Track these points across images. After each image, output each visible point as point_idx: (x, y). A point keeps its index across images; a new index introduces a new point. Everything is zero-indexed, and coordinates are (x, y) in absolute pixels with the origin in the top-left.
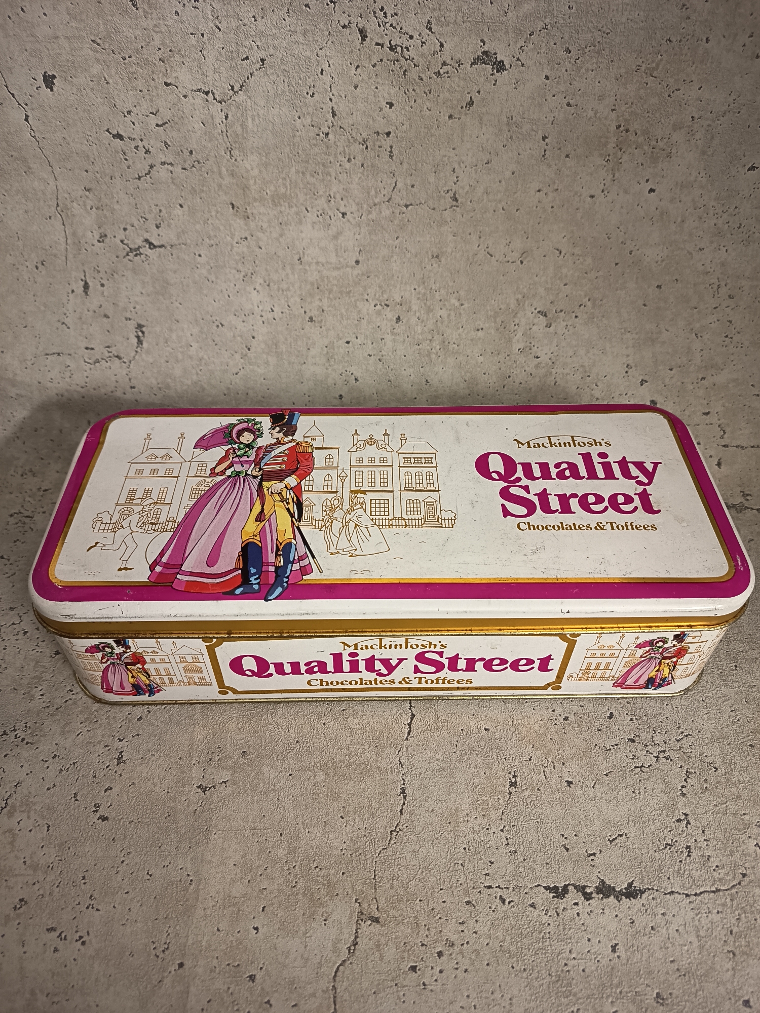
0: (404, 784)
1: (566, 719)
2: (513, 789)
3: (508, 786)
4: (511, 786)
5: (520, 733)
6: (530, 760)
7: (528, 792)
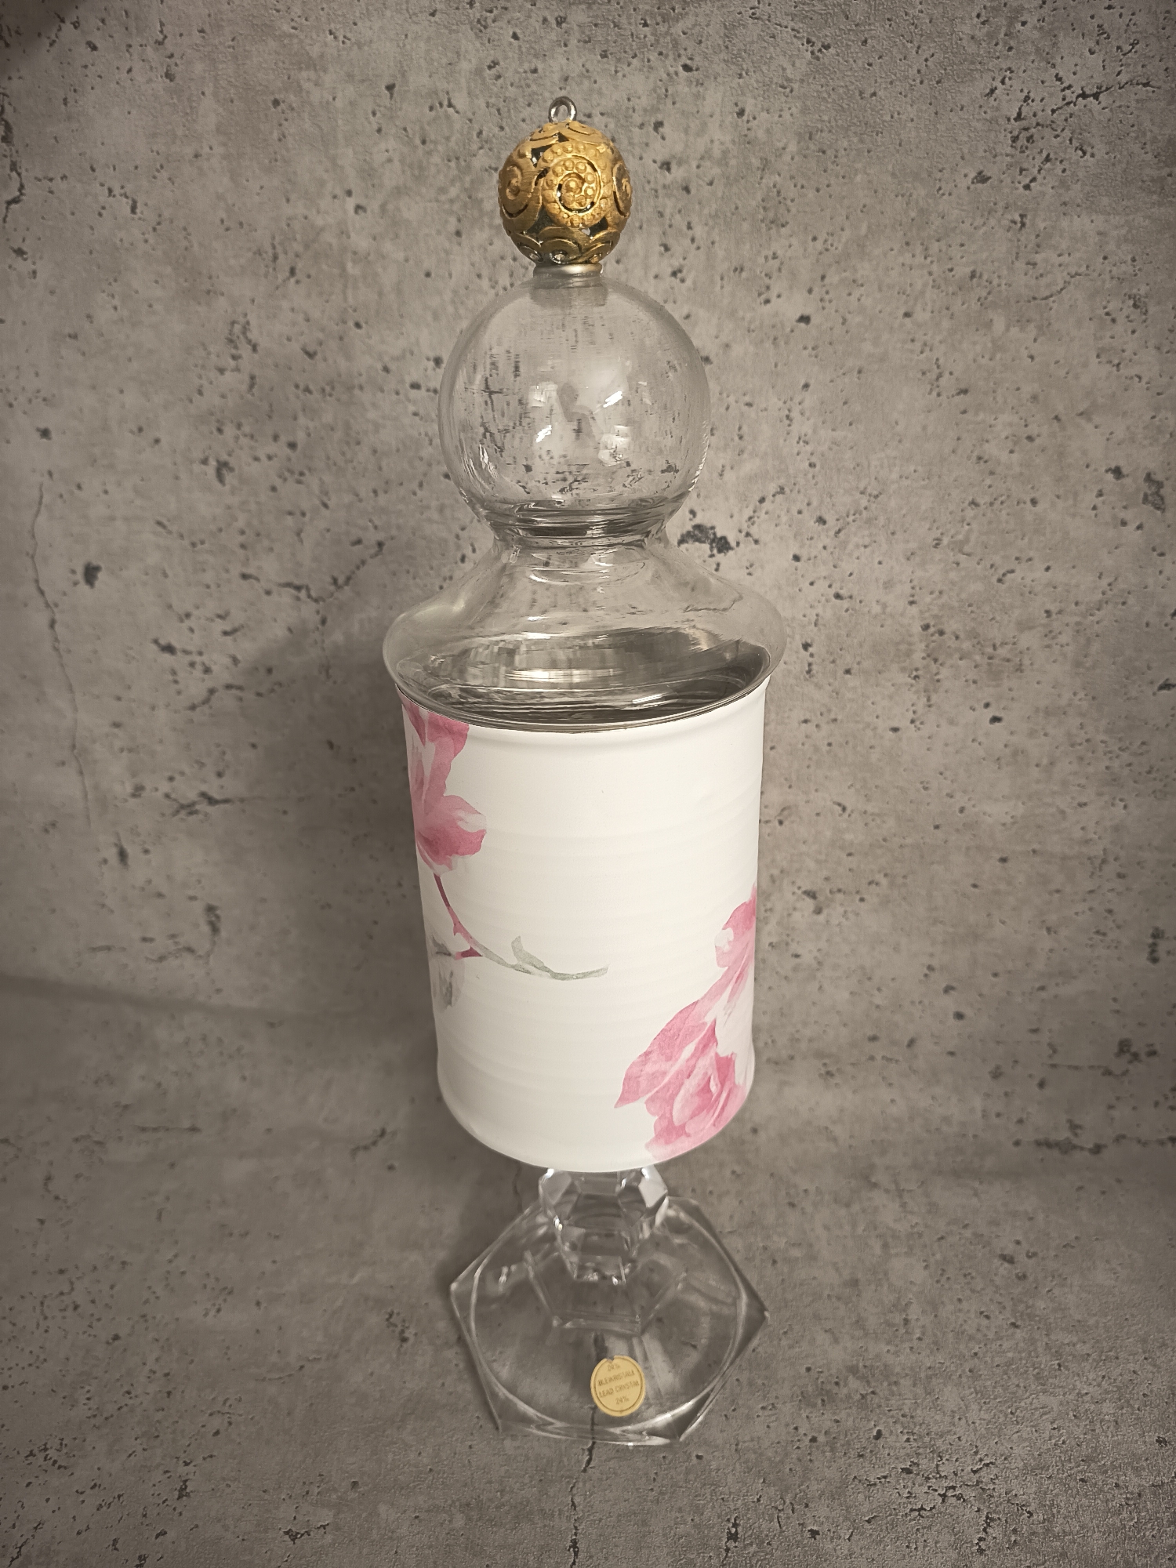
0: (576, 1534)
1: (814, 1440)
2: (731, 1544)
3: (724, 1540)
4: (728, 1539)
5: (746, 1462)
6: (759, 1500)
7: (754, 1548)
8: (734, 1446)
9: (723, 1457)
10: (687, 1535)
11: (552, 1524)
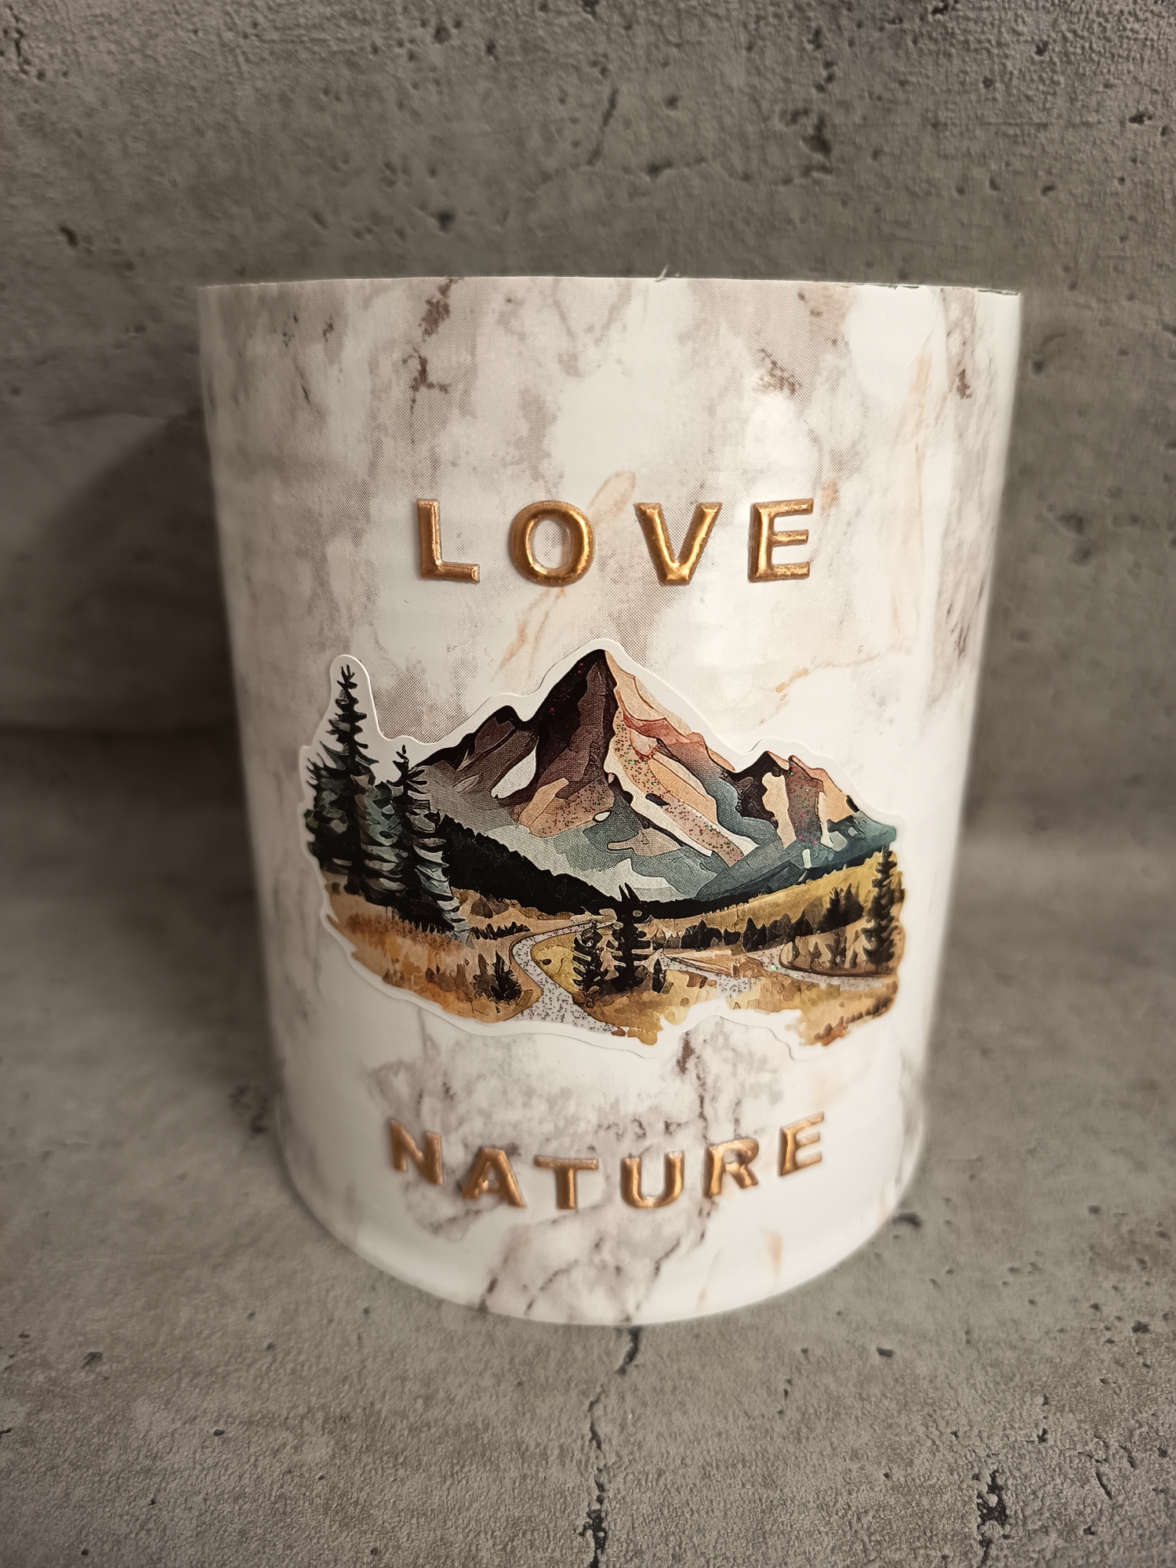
0: (600, 1500)
1: (1141, 1328)
2: (994, 1529)
3: (974, 1520)
4: (984, 1518)
5: (996, 1364)
6: (1042, 1439)
7: (1053, 1540)
8: (963, 1336)
9: (942, 1355)
10: (881, 1507)
11: (541, 1475)
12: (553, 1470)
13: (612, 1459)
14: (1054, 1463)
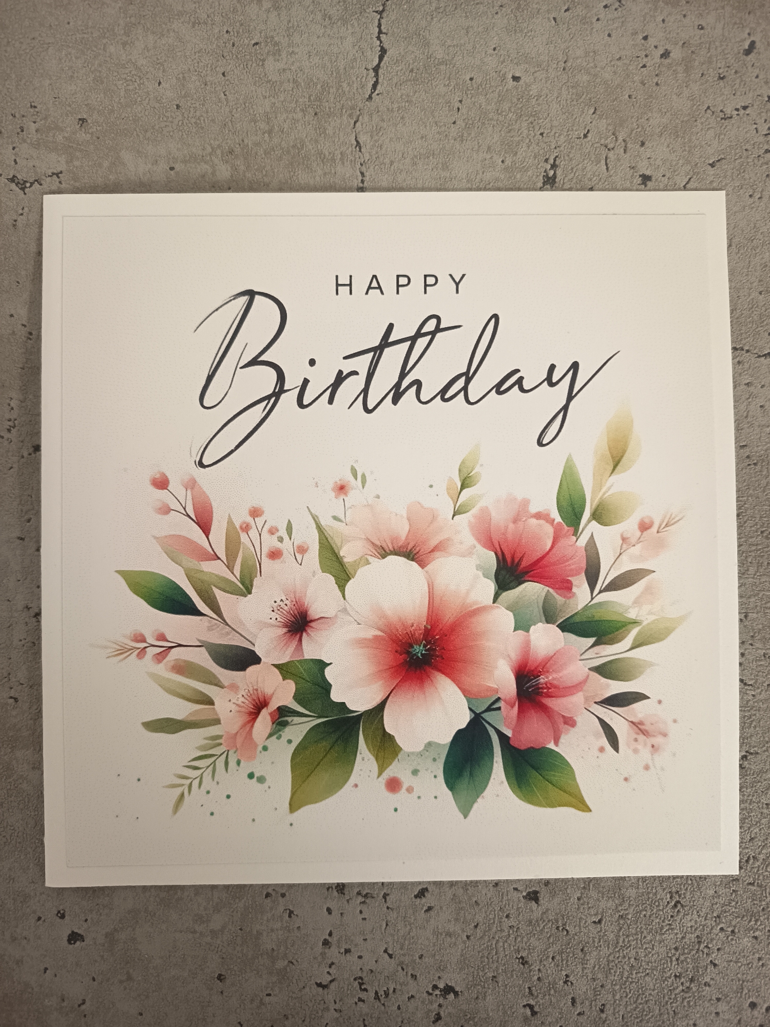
8: (562, 65)
9: (547, 80)
11: (333, 172)
12: (338, 167)
13: (367, 157)
14: (587, 151)
